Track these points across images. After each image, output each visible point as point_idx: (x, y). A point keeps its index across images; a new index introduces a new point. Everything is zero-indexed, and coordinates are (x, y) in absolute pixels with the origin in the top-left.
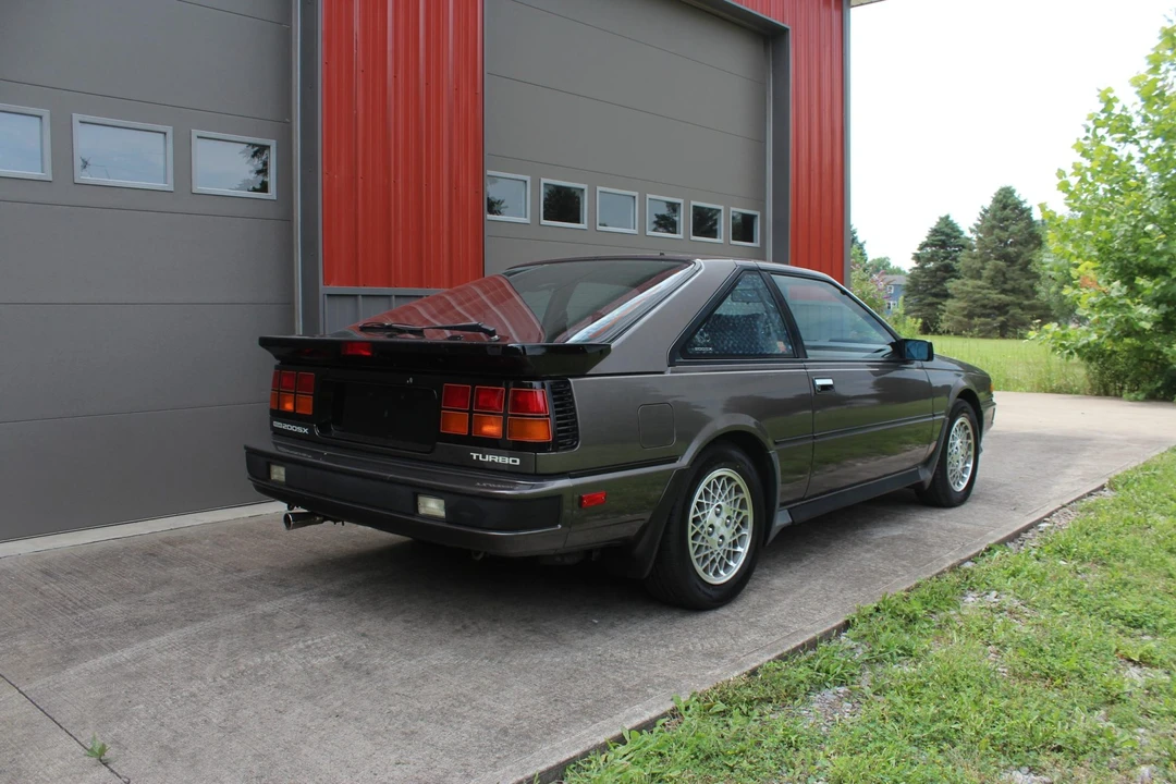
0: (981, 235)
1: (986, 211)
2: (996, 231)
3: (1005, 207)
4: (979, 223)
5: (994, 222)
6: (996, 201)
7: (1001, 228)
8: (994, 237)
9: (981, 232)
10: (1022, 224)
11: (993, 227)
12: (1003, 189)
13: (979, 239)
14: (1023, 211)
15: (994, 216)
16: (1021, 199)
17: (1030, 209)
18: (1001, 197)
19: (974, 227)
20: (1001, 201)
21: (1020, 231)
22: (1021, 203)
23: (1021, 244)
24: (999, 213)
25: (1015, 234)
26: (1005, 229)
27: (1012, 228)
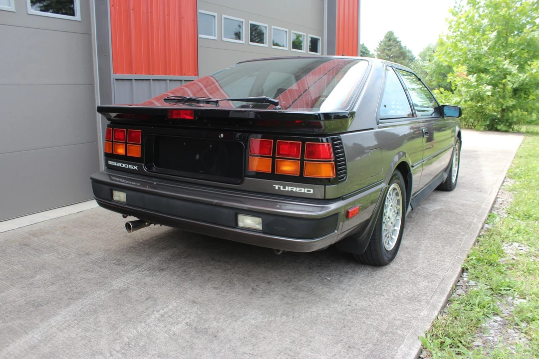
0: (379, 53)
1: (381, 42)
2: (386, 51)
3: (390, 40)
4: (378, 47)
5: (385, 47)
6: (386, 37)
7: (388, 50)
8: (385, 54)
9: (379, 51)
10: (398, 48)
11: (384, 49)
12: (389, 32)
13: (378, 54)
14: (397, 42)
15: (385, 44)
16: (397, 37)
17: (401, 41)
18: (388, 35)
19: (376, 49)
20: (388, 37)
21: (396, 51)
22: (397, 38)
23: (397, 57)
24: (387, 43)
25: (394, 52)
26: (390, 50)
27: (393, 50)
